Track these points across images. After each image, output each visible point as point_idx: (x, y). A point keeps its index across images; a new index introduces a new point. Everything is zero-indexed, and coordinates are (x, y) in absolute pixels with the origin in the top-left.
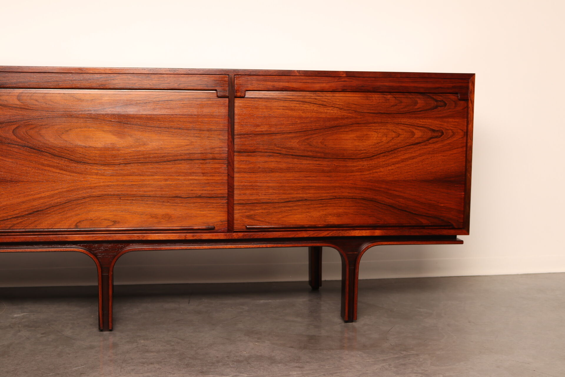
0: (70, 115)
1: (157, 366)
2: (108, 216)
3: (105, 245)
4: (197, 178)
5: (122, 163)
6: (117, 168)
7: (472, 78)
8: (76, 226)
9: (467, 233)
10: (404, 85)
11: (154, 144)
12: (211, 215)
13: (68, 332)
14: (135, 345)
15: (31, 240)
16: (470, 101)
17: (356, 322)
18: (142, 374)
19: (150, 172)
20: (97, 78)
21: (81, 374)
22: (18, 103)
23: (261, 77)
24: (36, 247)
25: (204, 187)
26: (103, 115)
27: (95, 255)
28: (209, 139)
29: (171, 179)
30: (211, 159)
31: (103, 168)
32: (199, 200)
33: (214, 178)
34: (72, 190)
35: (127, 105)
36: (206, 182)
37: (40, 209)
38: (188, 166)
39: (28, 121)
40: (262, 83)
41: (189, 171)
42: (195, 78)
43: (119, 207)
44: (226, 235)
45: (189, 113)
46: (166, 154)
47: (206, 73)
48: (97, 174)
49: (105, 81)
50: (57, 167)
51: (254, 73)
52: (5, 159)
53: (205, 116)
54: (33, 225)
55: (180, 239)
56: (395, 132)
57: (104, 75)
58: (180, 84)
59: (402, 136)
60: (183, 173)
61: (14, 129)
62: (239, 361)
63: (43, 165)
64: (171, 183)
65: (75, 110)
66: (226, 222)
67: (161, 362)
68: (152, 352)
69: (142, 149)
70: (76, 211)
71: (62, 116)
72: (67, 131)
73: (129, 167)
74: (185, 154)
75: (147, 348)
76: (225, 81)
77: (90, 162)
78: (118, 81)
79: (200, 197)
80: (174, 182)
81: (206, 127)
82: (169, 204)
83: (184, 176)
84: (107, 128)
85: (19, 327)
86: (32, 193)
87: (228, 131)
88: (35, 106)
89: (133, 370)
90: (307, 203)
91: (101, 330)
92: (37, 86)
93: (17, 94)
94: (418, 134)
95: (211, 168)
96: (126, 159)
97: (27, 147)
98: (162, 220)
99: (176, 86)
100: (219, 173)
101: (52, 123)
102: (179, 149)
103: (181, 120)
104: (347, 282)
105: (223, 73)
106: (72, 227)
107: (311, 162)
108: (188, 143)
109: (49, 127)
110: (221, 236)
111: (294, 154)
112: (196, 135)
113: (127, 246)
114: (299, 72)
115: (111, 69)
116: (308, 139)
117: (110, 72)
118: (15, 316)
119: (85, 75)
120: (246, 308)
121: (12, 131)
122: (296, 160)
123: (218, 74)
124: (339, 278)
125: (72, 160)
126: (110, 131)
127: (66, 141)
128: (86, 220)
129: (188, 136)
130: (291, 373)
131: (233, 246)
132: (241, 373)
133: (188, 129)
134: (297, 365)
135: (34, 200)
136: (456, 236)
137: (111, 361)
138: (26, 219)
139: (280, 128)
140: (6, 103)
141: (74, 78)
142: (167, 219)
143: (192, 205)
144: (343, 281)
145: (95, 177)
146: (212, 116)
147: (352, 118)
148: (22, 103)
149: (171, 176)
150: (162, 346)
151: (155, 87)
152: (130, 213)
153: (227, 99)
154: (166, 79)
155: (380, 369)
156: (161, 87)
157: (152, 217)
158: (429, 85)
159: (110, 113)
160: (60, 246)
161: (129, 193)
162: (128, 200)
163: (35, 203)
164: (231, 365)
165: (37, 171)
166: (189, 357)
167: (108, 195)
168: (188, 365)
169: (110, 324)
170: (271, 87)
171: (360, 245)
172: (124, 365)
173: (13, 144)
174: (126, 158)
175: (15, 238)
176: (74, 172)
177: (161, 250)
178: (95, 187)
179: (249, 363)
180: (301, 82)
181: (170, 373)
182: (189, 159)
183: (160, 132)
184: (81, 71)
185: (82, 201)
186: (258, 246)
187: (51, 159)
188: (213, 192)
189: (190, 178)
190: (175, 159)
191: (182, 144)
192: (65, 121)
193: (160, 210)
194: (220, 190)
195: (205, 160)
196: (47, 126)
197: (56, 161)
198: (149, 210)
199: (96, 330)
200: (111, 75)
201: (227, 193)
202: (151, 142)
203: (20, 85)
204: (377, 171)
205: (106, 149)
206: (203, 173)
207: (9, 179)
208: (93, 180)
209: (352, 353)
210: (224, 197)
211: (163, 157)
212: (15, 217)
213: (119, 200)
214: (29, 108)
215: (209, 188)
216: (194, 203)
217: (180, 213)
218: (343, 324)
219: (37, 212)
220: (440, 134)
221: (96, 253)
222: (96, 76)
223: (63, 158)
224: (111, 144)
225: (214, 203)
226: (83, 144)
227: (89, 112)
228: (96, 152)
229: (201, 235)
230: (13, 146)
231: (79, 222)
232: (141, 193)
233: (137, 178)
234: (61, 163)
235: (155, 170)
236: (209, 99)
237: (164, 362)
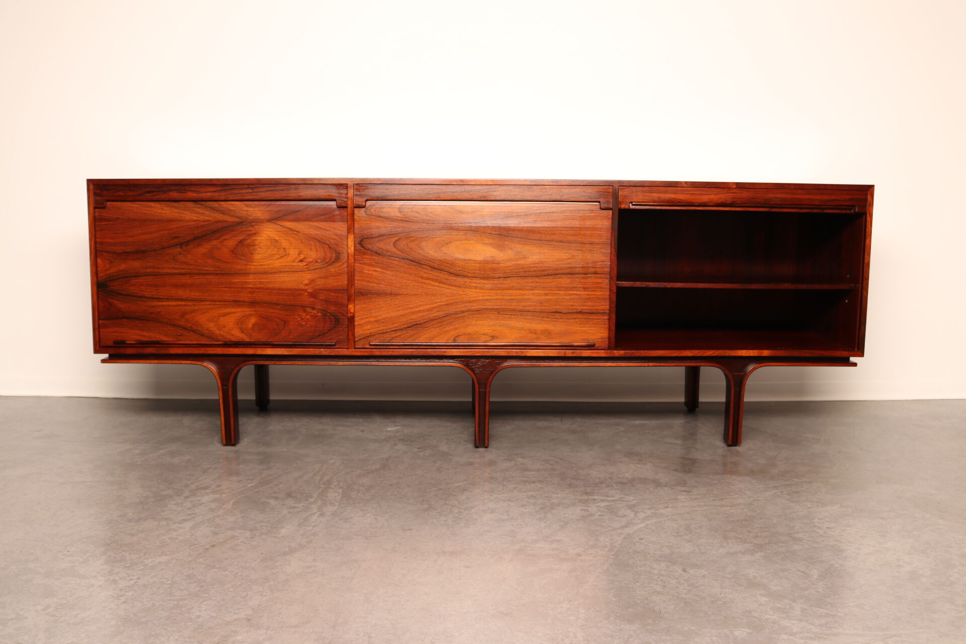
0: (450, 228)
1: (540, 486)
2: (486, 331)
3: (482, 360)
4: (578, 293)
5: (501, 276)
6: (496, 281)
7: (871, 190)
8: (454, 341)
9: (861, 354)
10: (797, 197)
11: (534, 257)
12: (591, 332)
13: (444, 448)
14: (513, 463)
15: (409, 354)
16: (868, 215)
17: (739, 446)
18: (525, 492)
19: (530, 286)
20: (479, 189)
21: (464, 490)
22: (399, 215)
23: (647, 189)
24: (414, 361)
25: (585, 303)
26: (483, 227)
27: (473, 370)
28: (591, 253)
29: (552, 294)
30: (592, 274)
31: (483, 282)
32: (579, 316)
33: (595, 293)
34: (451, 304)
35: (507, 217)
36: (588, 297)
37: (418, 323)
38: (569, 281)
39: (409, 233)
40: (647, 194)
41: (570, 286)
42: (578, 189)
43: (498, 321)
44: (606, 353)
45: (571, 226)
46: (547, 268)
47: (590, 184)
48: (476, 288)
49: (486, 192)
50: (436, 280)
51: (639, 185)
52: (385, 272)
53: (587, 229)
54: (411, 338)
55: (560, 355)
57: (485, 187)
58: (562, 196)
60: (564, 287)
61: (395, 242)
62: (622, 483)
63: (422, 278)
64: (551, 297)
65: (455, 222)
66: (607, 339)
67: (543, 481)
68: (532, 471)
69: (522, 262)
70: (454, 325)
71: (443, 228)
72: (447, 243)
73: (508, 281)
74: (566, 268)
75: (526, 466)
76: (609, 192)
77: (470, 275)
78: (500, 193)
79: (580, 312)
80: (554, 297)
81: (589, 240)
82: (548, 319)
83: (565, 291)
84: (487, 241)
85: (394, 440)
86: (411, 306)
87: (611, 244)
88: (416, 219)
89: (515, 488)
91: (476, 447)
92: (418, 199)
93: (398, 206)
95: (593, 283)
96: (505, 273)
97: (407, 259)
98: (541, 336)
99: (558, 198)
100: (601, 288)
101: (433, 235)
102: (560, 263)
103: (563, 232)
104: (732, 405)
105: (607, 184)
106: (450, 342)
108: (570, 257)
109: (429, 240)
110: (602, 354)
112: (578, 248)
113: (505, 362)
114: (686, 183)
115: (492, 181)
117: (491, 184)
118: (389, 429)
119: (466, 187)
120: (622, 429)
121: (392, 243)
123: (602, 185)
124: (723, 399)
125: (451, 273)
126: (490, 244)
127: (445, 253)
128: (464, 334)
129: (569, 249)
130: (678, 497)
131: (614, 364)
132: (626, 495)
133: (569, 242)
134: (683, 489)
135: (413, 313)
136: (849, 358)
137: (492, 478)
138: (405, 332)
140: (387, 215)
141: (455, 190)
142: (546, 335)
143: (572, 320)
144: (728, 403)
145: (474, 290)
146: (594, 229)
148: (403, 215)
149: (552, 290)
150: (541, 465)
151: (536, 199)
152: (509, 328)
153: (611, 212)
154: (548, 190)
155: (773, 496)
156: (543, 199)
157: (531, 333)
158: (825, 197)
159: (490, 225)
160: (437, 361)
161: (508, 307)
162: (507, 314)
163: (414, 317)
164: (616, 487)
165: (416, 284)
166: (571, 478)
167: (487, 309)
168: (570, 486)
169: (486, 441)
170: (656, 199)
171: (746, 365)
172: (505, 483)
173: (394, 257)
174: (506, 271)
175: (393, 352)
176: (453, 285)
177: (539, 366)
178: (474, 301)
179: (633, 486)
180: (688, 194)
181: (553, 492)
182: (571, 273)
183: (540, 245)
184: (462, 183)
185: (461, 315)
186: (640, 364)
187: (431, 272)
188: (594, 308)
189: (571, 292)
190: (554, 273)
191: (563, 257)
192: (446, 234)
193: (539, 326)
194: (601, 305)
195: (586, 274)
196: (427, 239)
197: (435, 274)
198: (528, 325)
199: (471, 446)
200: (493, 186)
201: (608, 308)
202: (531, 256)
203: (402, 197)
205: (486, 262)
206: (584, 288)
207: (389, 292)
208: (472, 294)
209: (740, 479)
210: (605, 313)
211: (543, 270)
212: (394, 331)
213: (498, 315)
214: (410, 220)
215: (590, 304)
216: (575, 319)
217: (560, 329)
218: (726, 448)
219: (415, 326)
221: (474, 368)
222: (477, 187)
223: (443, 271)
224: (491, 257)
225: (594, 319)
226: (463, 257)
227: (470, 225)
228: (475, 265)
229: (581, 352)
230: (393, 258)
231: (458, 336)
232: (521, 308)
233: (516, 292)
234: (440, 276)
235: (534, 285)
236: (592, 211)
237: (546, 481)
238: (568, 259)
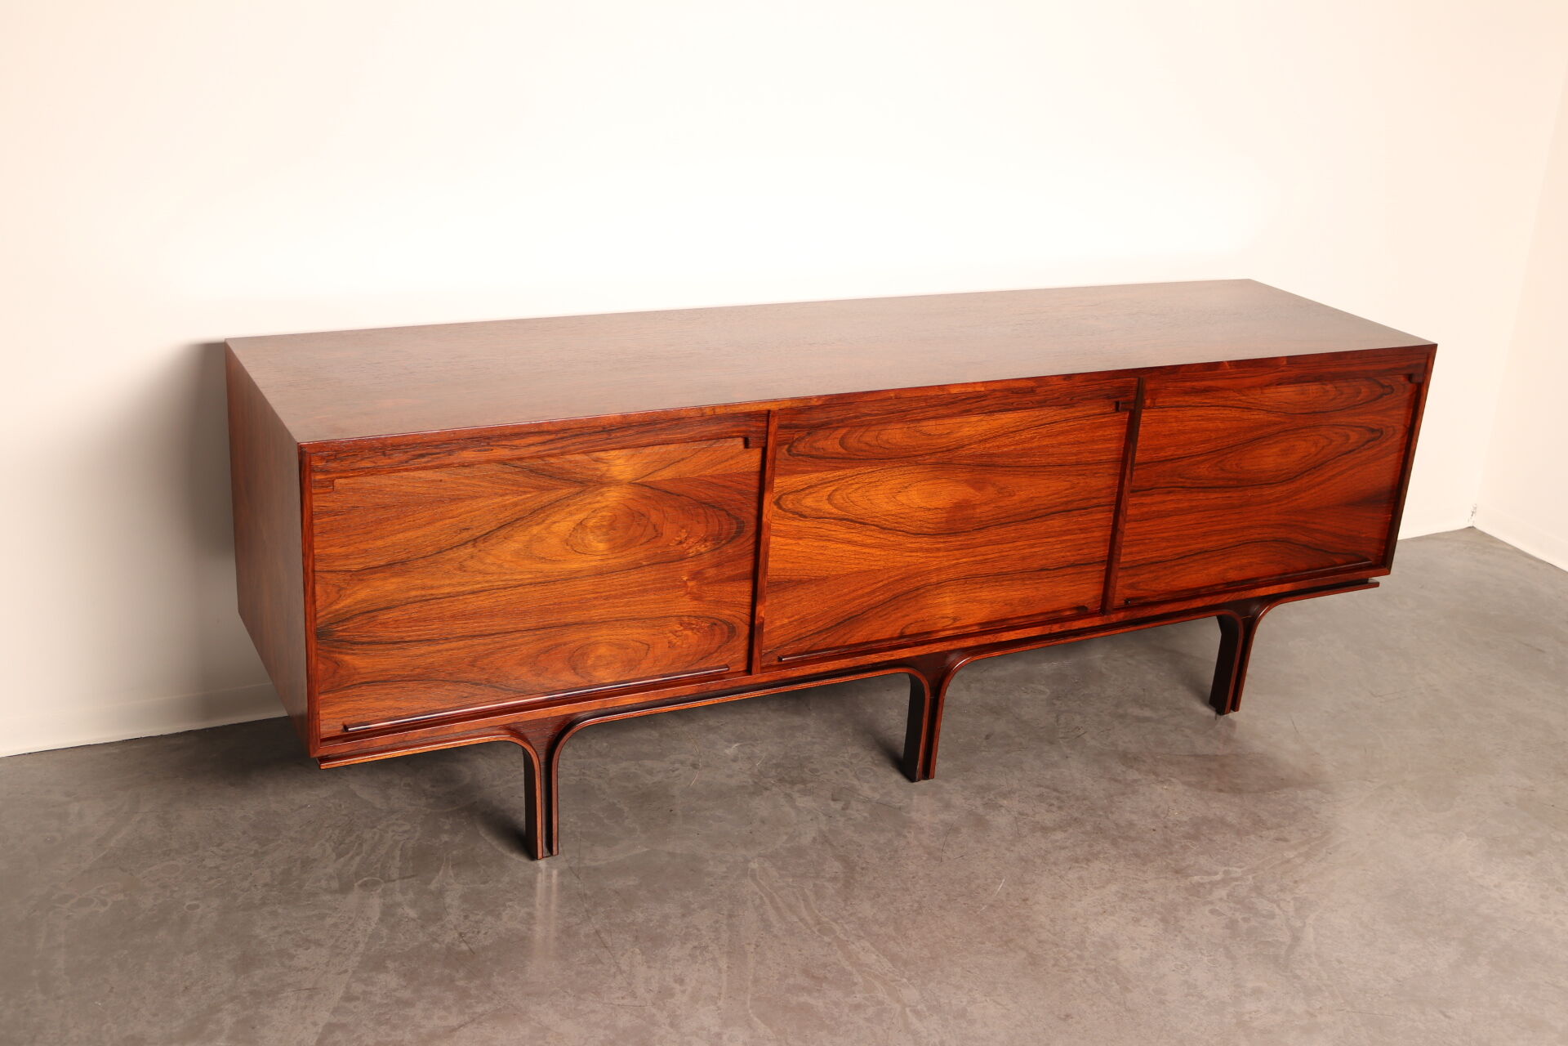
2: (947, 612)
6: (967, 536)
7: (1432, 351)
9: (1387, 571)
11: (1024, 493)
12: (1083, 590)
15: (842, 666)
16: (1424, 385)
19: (1013, 537)
22: (840, 450)
25: (1080, 550)
28: (1096, 477)
29: (1039, 544)
30: (1094, 507)
31: (950, 540)
32: (1070, 570)
33: (1096, 534)
36: (1084, 541)
37: (854, 615)
38: (1063, 522)
39: (854, 479)
41: (1063, 529)
43: (964, 595)
44: (1100, 619)
46: (1036, 507)
53: (1094, 441)
56: (1327, 438)
58: (1072, 398)
59: (1336, 443)
60: (1056, 532)
61: (829, 496)
64: (1037, 549)
66: (1101, 598)
69: (1005, 502)
70: (903, 610)
73: (983, 532)
76: (1132, 386)
77: (933, 531)
79: (1073, 565)
80: (1042, 549)
81: (1096, 458)
82: (1030, 581)
83: (1055, 536)
90: (1206, 556)
91: (911, 779)
94: (1354, 437)
95: (1092, 519)
96: (982, 521)
97: (847, 520)
100: (1101, 526)
102: (1054, 497)
106: (895, 636)
107: (1220, 495)
108: (1068, 487)
110: (1097, 621)
111: (1201, 485)
112: (1080, 472)
116: (1220, 462)
122: (1202, 494)
126: (967, 481)
127: (902, 504)
128: (916, 622)
129: (1068, 476)
133: (1071, 465)
136: (1371, 579)
138: (833, 632)
139: (1190, 449)
142: (1024, 605)
143: (1060, 578)
147: (1281, 423)
149: (1039, 539)
152: (977, 602)
153: (1129, 413)
157: (1006, 605)
167: (950, 579)
171: (1266, 605)
173: (826, 518)
174: (981, 519)
175: (818, 667)
182: (1067, 510)
183: (1032, 473)
185: (913, 594)
187: (880, 535)
188: (1090, 556)
189: (1064, 538)
190: (1046, 513)
191: (1059, 488)
192: (907, 472)
193: (1018, 593)
194: (1103, 550)
195: (1086, 509)
196: (878, 484)
198: (1002, 595)
201: (1106, 553)
202: (1019, 491)
204: (1297, 497)
205: (957, 509)
206: (1082, 530)
210: (1104, 562)
213: (965, 586)
214: (858, 458)
215: (1085, 551)
216: (1064, 575)
217: (1045, 594)
219: (850, 620)
220: (1379, 434)
224: (965, 501)
226: (926, 506)
228: (942, 515)
229: (1071, 624)
230: (826, 520)
231: (907, 626)
236: (1104, 414)
238: (1066, 490)
